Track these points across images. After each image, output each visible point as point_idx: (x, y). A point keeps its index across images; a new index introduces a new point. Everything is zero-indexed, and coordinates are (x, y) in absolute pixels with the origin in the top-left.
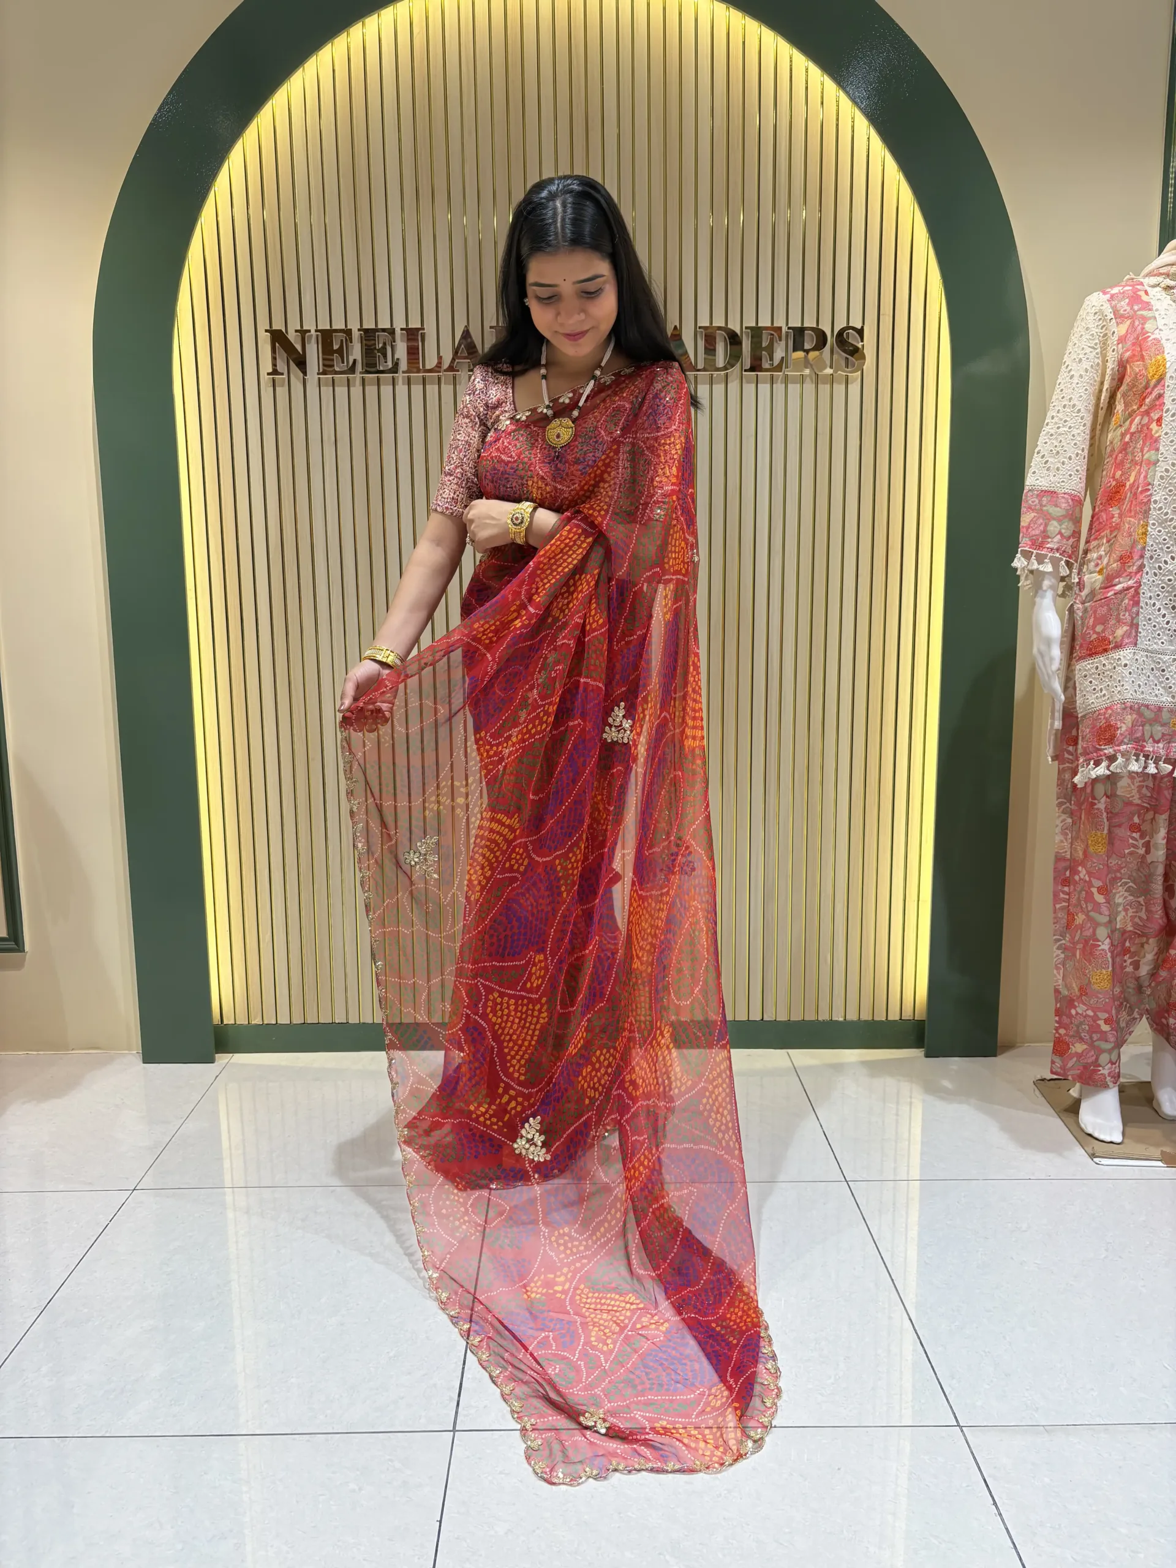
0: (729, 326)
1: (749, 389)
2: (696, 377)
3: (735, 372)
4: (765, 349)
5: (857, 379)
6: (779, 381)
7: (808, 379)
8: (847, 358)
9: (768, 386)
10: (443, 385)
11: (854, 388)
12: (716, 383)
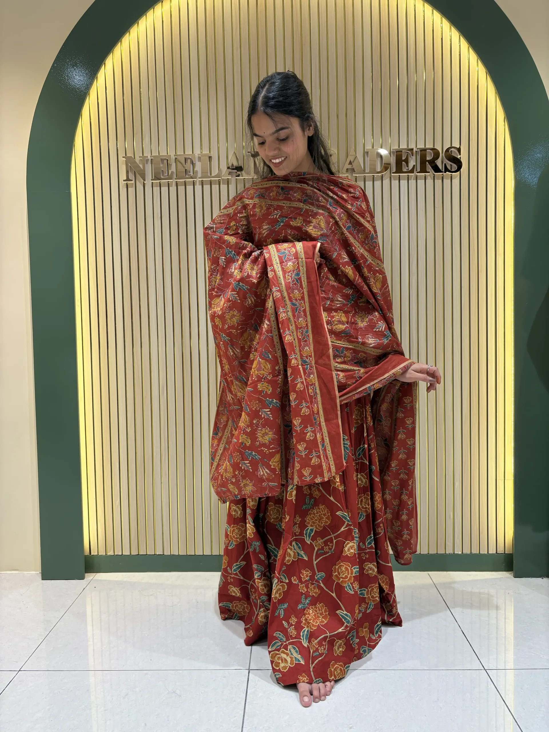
1: (395, 183)
2: (365, 177)
3: (387, 174)
4: (404, 161)
5: (457, 176)
6: (413, 178)
7: (429, 177)
8: (451, 165)
9: (406, 181)
10: (221, 185)
11: (456, 182)
12: (376, 181)
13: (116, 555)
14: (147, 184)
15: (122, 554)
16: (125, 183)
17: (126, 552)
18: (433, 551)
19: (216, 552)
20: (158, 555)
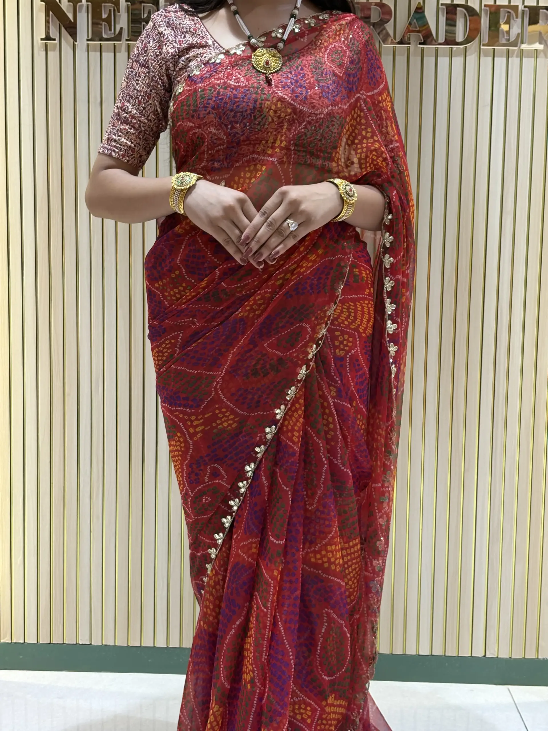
0: (469, 4)
1: (487, 61)
2: (437, 50)
3: (474, 45)
6: (515, 55)
7: (542, 54)
9: (504, 59)
12: (456, 56)
13: (15, 643)
14: (79, 45)
15: (24, 642)
16: (42, 43)
17: (31, 639)
18: (517, 655)
19: (174, 643)
20: (82, 644)
